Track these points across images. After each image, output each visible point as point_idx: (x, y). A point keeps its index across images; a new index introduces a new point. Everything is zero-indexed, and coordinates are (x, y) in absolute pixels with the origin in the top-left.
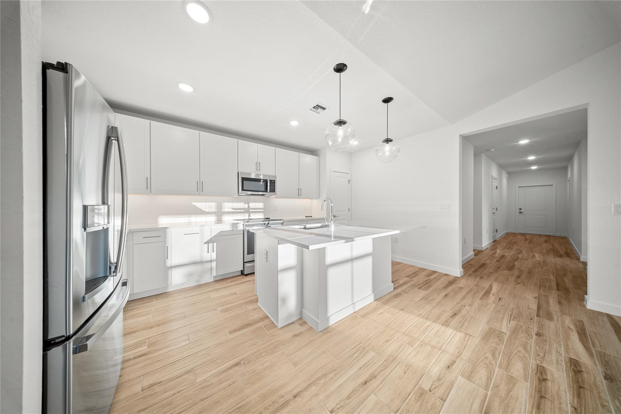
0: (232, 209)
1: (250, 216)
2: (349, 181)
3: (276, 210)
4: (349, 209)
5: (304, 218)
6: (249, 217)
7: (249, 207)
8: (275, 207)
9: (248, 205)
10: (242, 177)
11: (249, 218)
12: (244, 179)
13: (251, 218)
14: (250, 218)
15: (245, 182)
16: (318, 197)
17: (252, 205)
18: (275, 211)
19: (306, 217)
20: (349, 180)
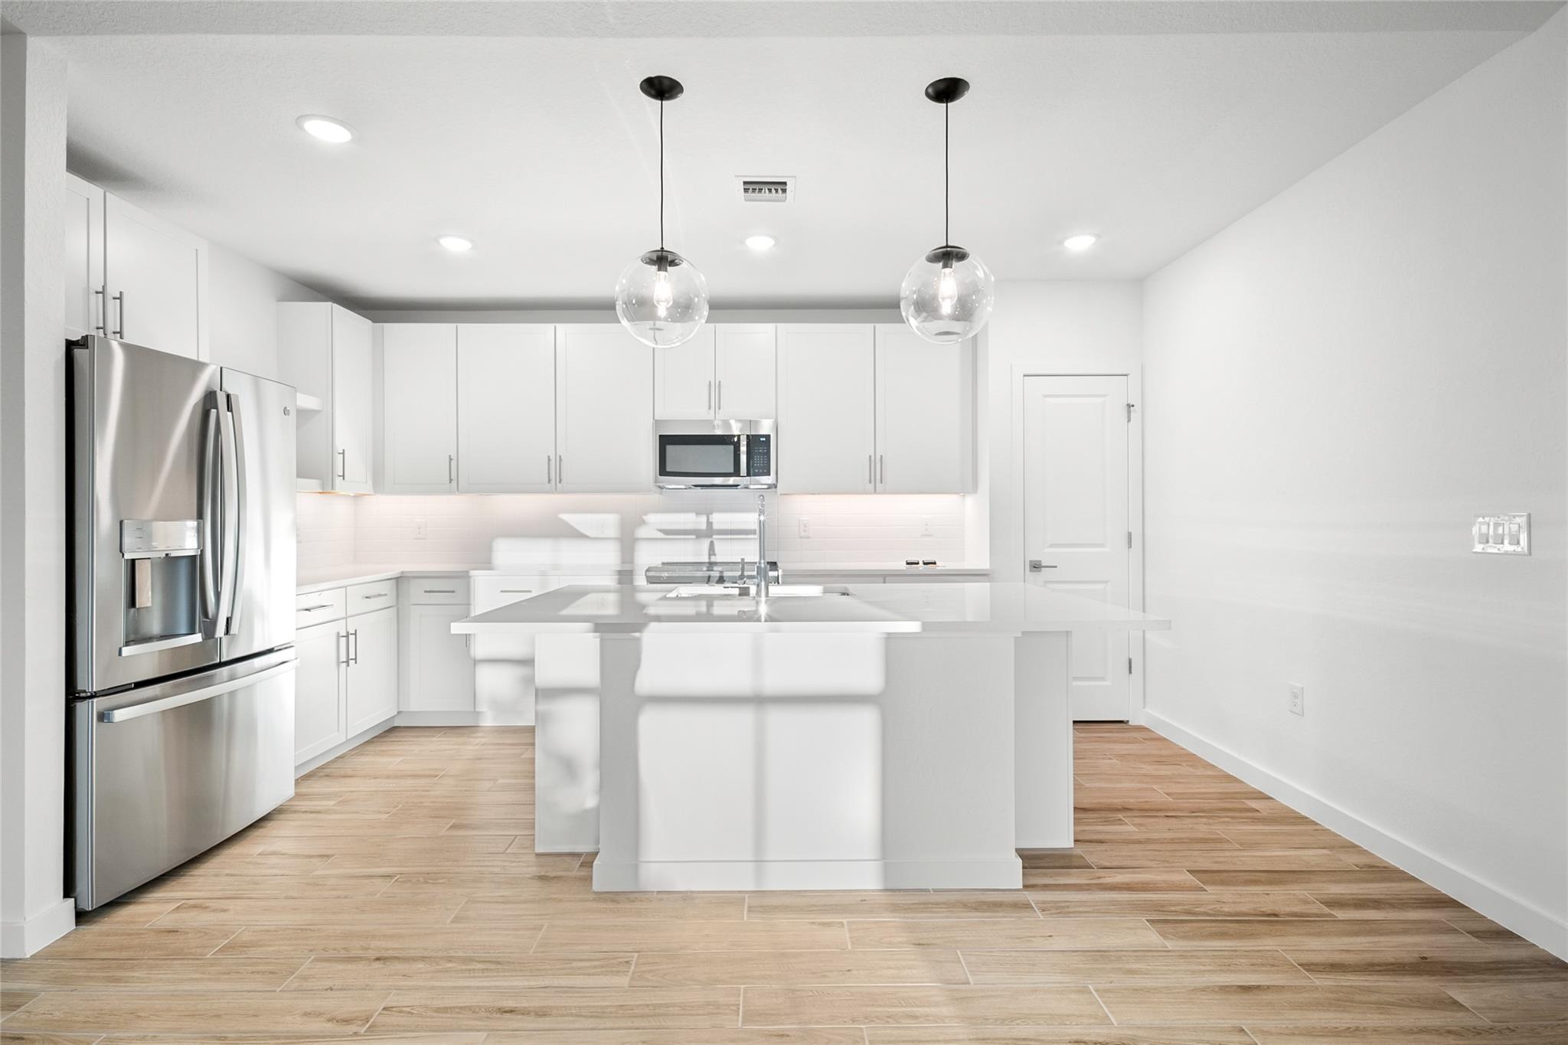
0: (660, 530)
1: (715, 555)
2: (1129, 412)
3: (803, 534)
4: (1130, 535)
5: (903, 566)
6: (710, 555)
7: (709, 524)
8: (799, 526)
9: (708, 519)
10: (660, 436)
11: (710, 558)
12: (665, 441)
13: (718, 560)
14: (713, 559)
15: (670, 448)
16: (967, 485)
17: (720, 520)
18: (801, 538)
19: (908, 564)
20: (1130, 406)
